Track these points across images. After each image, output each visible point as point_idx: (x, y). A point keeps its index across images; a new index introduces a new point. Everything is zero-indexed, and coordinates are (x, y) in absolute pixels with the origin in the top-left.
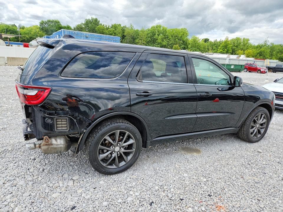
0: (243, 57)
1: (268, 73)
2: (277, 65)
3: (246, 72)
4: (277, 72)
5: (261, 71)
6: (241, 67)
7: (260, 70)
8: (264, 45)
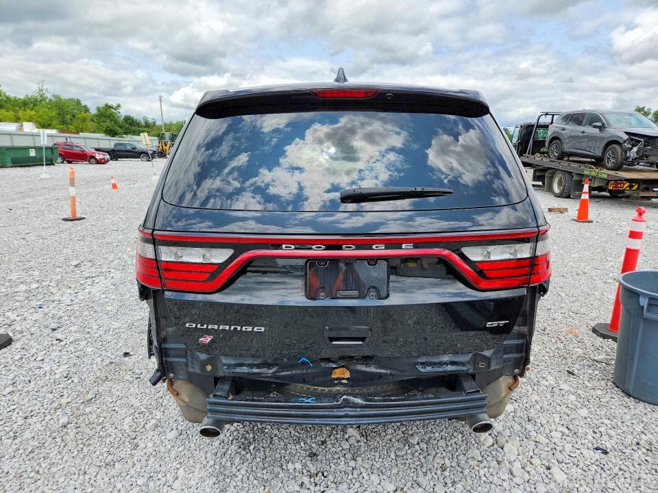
0: (29, 127)
1: (111, 162)
2: (115, 145)
3: (63, 163)
4: (119, 159)
5: (96, 159)
6: (53, 153)
7: (93, 157)
8: (39, 98)
